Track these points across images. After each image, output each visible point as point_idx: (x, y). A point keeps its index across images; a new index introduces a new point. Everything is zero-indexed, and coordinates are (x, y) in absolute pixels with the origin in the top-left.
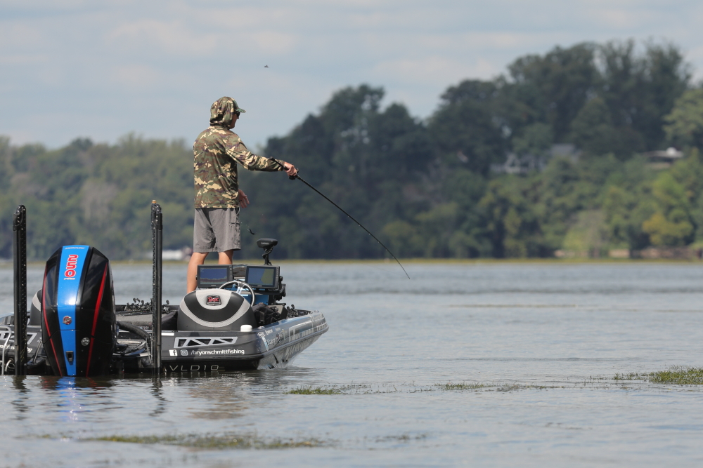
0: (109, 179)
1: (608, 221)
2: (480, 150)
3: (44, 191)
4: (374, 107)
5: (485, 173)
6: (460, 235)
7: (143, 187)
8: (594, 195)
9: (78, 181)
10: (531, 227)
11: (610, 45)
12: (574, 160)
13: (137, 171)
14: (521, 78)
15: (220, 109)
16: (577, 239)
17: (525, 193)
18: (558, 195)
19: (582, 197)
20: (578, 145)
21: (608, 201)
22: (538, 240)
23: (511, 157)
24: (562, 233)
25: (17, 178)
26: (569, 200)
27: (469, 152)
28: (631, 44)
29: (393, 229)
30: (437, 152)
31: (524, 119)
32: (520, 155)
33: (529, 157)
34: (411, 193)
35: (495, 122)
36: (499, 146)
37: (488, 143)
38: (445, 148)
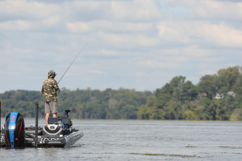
0: (116, 99)
2: (210, 92)
3: (99, 101)
4: (183, 82)
5: (211, 98)
6: (205, 114)
7: (124, 101)
8: (239, 104)
9: (108, 99)
10: (222, 112)
12: (234, 96)
13: (123, 97)
14: (221, 75)
15: (51, 73)
16: (234, 116)
17: (221, 104)
18: (230, 104)
19: (235, 105)
20: (235, 92)
22: (224, 116)
23: (218, 95)
24: (230, 114)
25: (92, 98)
26: (232, 106)
27: (207, 93)
29: (188, 112)
30: (199, 93)
31: (221, 85)
32: (220, 94)
33: (222, 95)
34: (192, 103)
35: (214, 86)
36: (215, 92)
37: (212, 91)
38: (201, 92)
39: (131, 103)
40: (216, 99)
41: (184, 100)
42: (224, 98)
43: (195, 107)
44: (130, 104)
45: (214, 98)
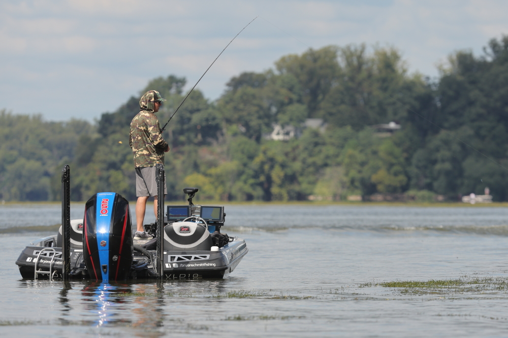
1: (347, 174)
2: (254, 123)
4: (179, 92)
5: (258, 139)
6: (240, 184)
7: (12, 148)
8: (337, 156)
10: (291, 179)
11: (349, 48)
12: (323, 131)
13: (7, 137)
14: (284, 71)
16: (323, 189)
17: (286, 154)
18: (311, 155)
19: (327, 157)
20: (325, 121)
21: (347, 160)
22: (296, 188)
23: (277, 128)
24: (314, 183)
26: (319, 159)
27: (247, 125)
28: (363, 48)
30: (223, 124)
31: (286, 101)
32: (283, 127)
33: (289, 128)
34: (205, 154)
35: (265, 104)
36: (269, 120)
37: (260, 118)
38: (229, 121)
39: (30, 156)
40: (272, 140)
41: (183, 144)
42: (296, 136)
43: (212, 164)
44: (28, 158)
45: (265, 137)
